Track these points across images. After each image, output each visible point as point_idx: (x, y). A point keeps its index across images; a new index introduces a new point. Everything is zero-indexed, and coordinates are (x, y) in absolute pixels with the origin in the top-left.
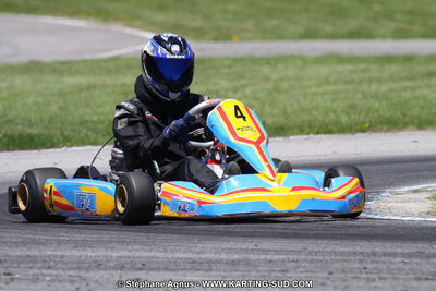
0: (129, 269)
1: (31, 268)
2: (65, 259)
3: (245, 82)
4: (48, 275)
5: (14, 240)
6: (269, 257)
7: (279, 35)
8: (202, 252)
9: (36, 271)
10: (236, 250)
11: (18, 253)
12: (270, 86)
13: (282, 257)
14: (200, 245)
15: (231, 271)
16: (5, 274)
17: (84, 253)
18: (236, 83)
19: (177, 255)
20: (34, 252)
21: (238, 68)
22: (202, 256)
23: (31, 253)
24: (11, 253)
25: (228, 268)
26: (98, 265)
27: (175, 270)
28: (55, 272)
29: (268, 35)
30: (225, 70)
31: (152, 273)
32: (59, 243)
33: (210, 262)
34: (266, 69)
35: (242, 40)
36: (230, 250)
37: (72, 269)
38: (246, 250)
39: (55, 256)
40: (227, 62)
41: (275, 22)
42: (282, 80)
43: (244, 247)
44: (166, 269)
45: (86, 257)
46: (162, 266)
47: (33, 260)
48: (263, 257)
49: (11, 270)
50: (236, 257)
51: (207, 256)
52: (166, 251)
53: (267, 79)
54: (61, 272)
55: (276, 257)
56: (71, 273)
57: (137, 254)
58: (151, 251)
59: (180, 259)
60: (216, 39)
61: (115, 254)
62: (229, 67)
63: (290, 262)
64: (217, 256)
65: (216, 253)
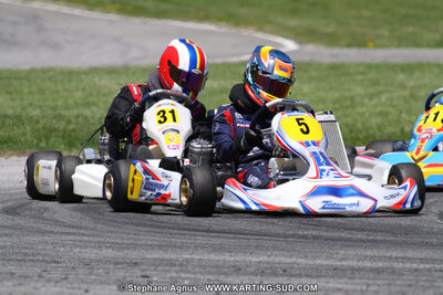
0: (269, 275)
1: (168, 271)
2: (203, 263)
3: (380, 88)
4: (187, 278)
5: (149, 243)
6: (414, 266)
7: (416, 43)
8: (344, 259)
9: (174, 275)
10: (380, 258)
11: (155, 256)
12: (406, 93)
13: (428, 266)
14: (342, 252)
15: (375, 279)
16: (143, 277)
17: (222, 258)
18: (372, 90)
19: (319, 262)
20: (170, 255)
21: (372, 75)
22: (344, 263)
23: (167, 257)
24: (147, 256)
25: (372, 275)
26: (237, 270)
27: (316, 277)
28: (193, 276)
29: (403, 42)
30: (360, 77)
31: (293, 279)
32: (196, 247)
33: (353, 269)
34: (401, 77)
35: (376, 46)
36: (372, 258)
37: (210, 273)
38: (390, 258)
39: (193, 260)
40: (361, 69)
41: (411, 29)
42: (419, 87)
43: (388, 254)
44: (307, 276)
45: (224, 261)
46: (303, 272)
47: (171, 263)
48: (408, 265)
49: (148, 273)
50: (380, 265)
51: (350, 262)
52: (306, 257)
53: (403, 87)
54: (199, 276)
55: (422, 266)
56: (210, 277)
57: (277, 260)
58: (291, 256)
59: (322, 266)
60: (349, 45)
61: (253, 260)
62: (363, 73)
63: (436, 271)
64: (360, 264)
65: (359, 260)
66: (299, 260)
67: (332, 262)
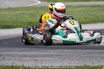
0: (33, 57)
2: (17, 55)
4: (13, 58)
5: (5, 50)
6: (66, 54)
8: (50, 53)
9: (10, 58)
10: (58, 52)
11: (6, 53)
13: (69, 54)
14: (50, 51)
19: (44, 53)
22: (50, 54)
23: (9, 53)
24: (4, 53)
25: (56, 56)
26: (25, 56)
27: (43, 57)
28: (15, 58)
29: (65, 1)
31: (38, 58)
32: (16, 51)
35: (59, 2)
36: (56, 52)
37: (19, 57)
39: (15, 54)
43: (60, 51)
45: (22, 54)
46: (40, 56)
48: (64, 54)
49: (4, 57)
50: (58, 54)
56: (19, 58)
57: (34, 53)
58: (38, 52)
60: (53, 2)
61: (29, 53)
63: (71, 55)
64: (53, 54)
65: (53, 53)
66: (40, 53)
67: (47, 53)
